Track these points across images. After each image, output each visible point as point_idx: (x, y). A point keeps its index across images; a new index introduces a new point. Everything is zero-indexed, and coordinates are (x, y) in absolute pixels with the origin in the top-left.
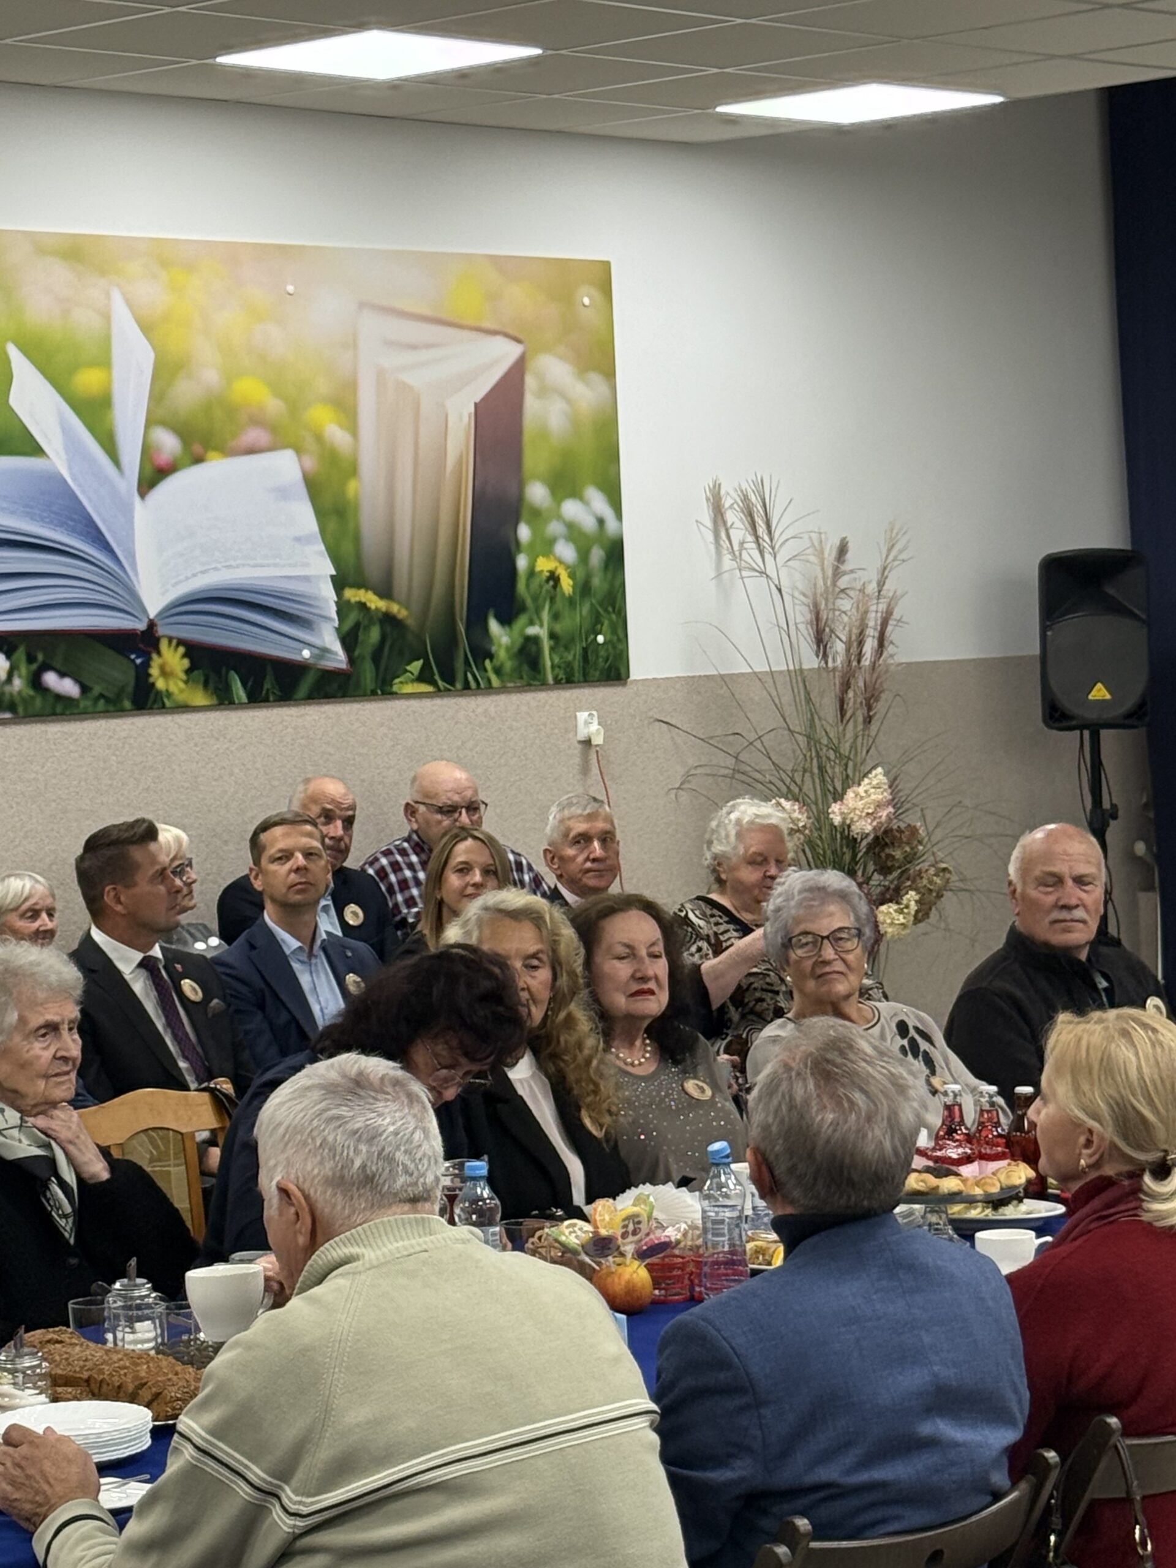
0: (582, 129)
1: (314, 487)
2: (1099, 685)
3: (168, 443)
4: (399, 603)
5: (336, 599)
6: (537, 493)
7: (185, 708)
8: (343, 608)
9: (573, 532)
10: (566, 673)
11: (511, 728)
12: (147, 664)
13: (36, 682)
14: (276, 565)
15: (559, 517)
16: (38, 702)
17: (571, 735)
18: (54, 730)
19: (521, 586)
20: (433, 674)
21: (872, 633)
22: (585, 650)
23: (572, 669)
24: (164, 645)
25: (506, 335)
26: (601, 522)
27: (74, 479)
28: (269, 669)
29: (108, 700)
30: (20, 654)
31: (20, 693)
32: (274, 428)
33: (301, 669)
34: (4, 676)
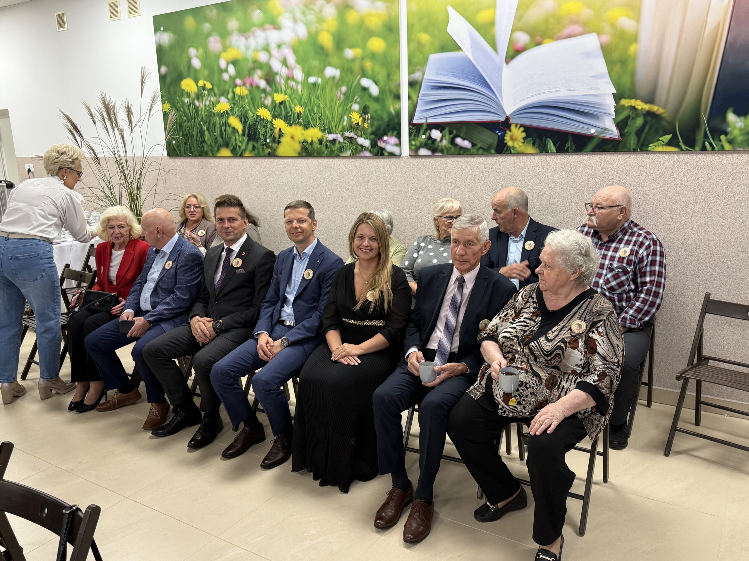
1: (607, 51)
3: (523, 38)
4: (659, 106)
5: (615, 105)
7: (522, 154)
8: (619, 109)
12: (504, 135)
14: (579, 90)
16: (453, 149)
18: (461, 161)
20: (679, 142)
24: (513, 127)
28: (570, 139)
29: (484, 150)
31: (445, 146)
32: (584, 24)
33: (589, 138)
34: (439, 139)
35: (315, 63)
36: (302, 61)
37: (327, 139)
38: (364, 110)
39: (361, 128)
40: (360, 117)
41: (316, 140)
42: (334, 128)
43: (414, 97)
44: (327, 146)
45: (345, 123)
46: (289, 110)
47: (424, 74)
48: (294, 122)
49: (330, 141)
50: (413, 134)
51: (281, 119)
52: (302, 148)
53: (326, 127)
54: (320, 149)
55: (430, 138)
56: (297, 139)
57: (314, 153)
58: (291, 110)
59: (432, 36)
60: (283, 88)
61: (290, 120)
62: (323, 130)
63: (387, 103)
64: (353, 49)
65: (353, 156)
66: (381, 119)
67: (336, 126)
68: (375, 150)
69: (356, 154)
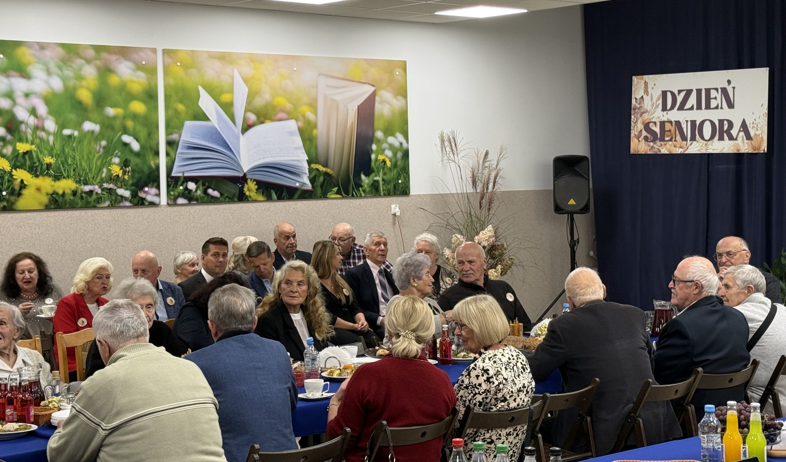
0: (397, 19)
1: (301, 132)
2: (572, 200)
3: (252, 117)
4: (330, 168)
5: (308, 167)
6: (379, 134)
7: (255, 201)
8: (310, 170)
9: (391, 147)
10: (388, 192)
11: (368, 209)
12: (243, 187)
13: (205, 192)
14: (288, 156)
15: (387, 142)
16: (206, 198)
17: (389, 212)
18: (211, 207)
19: (373, 164)
20: (341, 192)
21: (492, 181)
22: (395, 185)
23: (390, 191)
24: (249, 181)
25: (369, 84)
26: (401, 144)
27: (220, 128)
28: (285, 190)
29: (229, 198)
30: (200, 183)
31: (199, 195)
32: (288, 113)
33: (296, 189)
34: (194, 190)
35: (72, 116)
36: (55, 112)
37: (83, 190)
38: (125, 164)
39: (120, 180)
40: (120, 169)
41: (68, 191)
42: (91, 180)
43: (172, 154)
44: (82, 198)
45: (104, 175)
46: (36, 160)
47: (180, 136)
48: (42, 174)
49: (86, 193)
50: (172, 185)
51: (25, 170)
52: (50, 200)
53: (82, 179)
54: (73, 200)
55: (186, 189)
56: (44, 191)
57: (66, 204)
58: (39, 160)
59: (186, 106)
60: (30, 137)
61: (36, 171)
62: (78, 182)
63: (147, 158)
64: (115, 109)
65: (112, 206)
66: (142, 171)
67: (93, 178)
68: (136, 201)
69: (115, 204)
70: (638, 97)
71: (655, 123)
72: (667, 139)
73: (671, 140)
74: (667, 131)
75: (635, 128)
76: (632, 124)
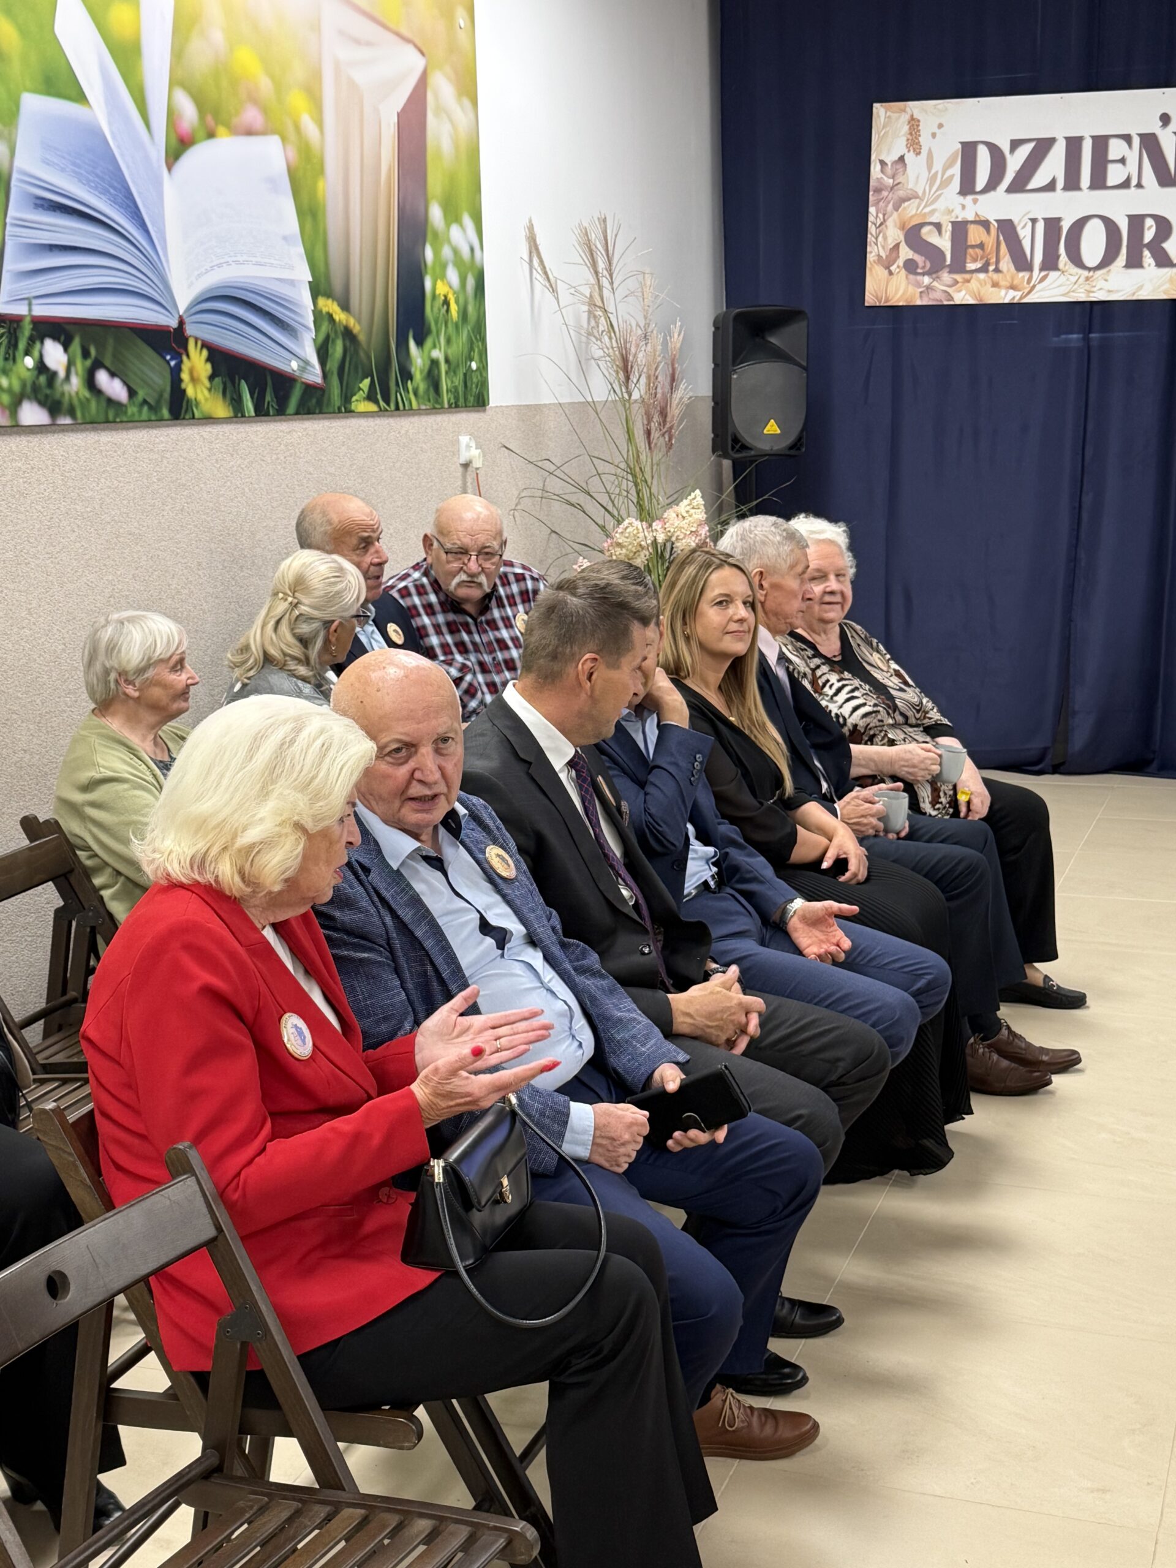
1: (295, 183)
4: (354, 317)
5: (312, 307)
6: (436, 214)
7: (209, 420)
8: (318, 315)
9: (457, 258)
10: (454, 398)
11: (422, 450)
12: (178, 370)
13: (90, 382)
14: (272, 265)
15: (449, 241)
16: (94, 406)
17: (455, 459)
18: (106, 442)
19: (428, 308)
20: (377, 394)
22: (465, 375)
23: (458, 393)
24: (191, 346)
25: (416, 46)
26: (472, 250)
27: (114, 138)
28: (269, 380)
29: (151, 408)
30: (76, 346)
31: (77, 393)
32: (264, 110)
33: (291, 381)
34: (62, 373)
47: (12, 153)
55: (41, 367)
59: (22, 33)
70: (890, 159)
71: (938, 226)
72: (971, 266)
73: (984, 269)
74: (973, 247)
75: (880, 239)
76: (872, 229)
